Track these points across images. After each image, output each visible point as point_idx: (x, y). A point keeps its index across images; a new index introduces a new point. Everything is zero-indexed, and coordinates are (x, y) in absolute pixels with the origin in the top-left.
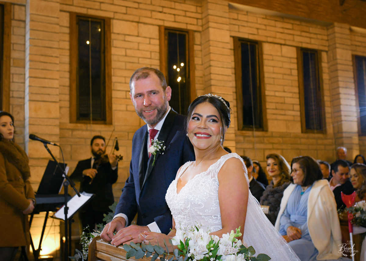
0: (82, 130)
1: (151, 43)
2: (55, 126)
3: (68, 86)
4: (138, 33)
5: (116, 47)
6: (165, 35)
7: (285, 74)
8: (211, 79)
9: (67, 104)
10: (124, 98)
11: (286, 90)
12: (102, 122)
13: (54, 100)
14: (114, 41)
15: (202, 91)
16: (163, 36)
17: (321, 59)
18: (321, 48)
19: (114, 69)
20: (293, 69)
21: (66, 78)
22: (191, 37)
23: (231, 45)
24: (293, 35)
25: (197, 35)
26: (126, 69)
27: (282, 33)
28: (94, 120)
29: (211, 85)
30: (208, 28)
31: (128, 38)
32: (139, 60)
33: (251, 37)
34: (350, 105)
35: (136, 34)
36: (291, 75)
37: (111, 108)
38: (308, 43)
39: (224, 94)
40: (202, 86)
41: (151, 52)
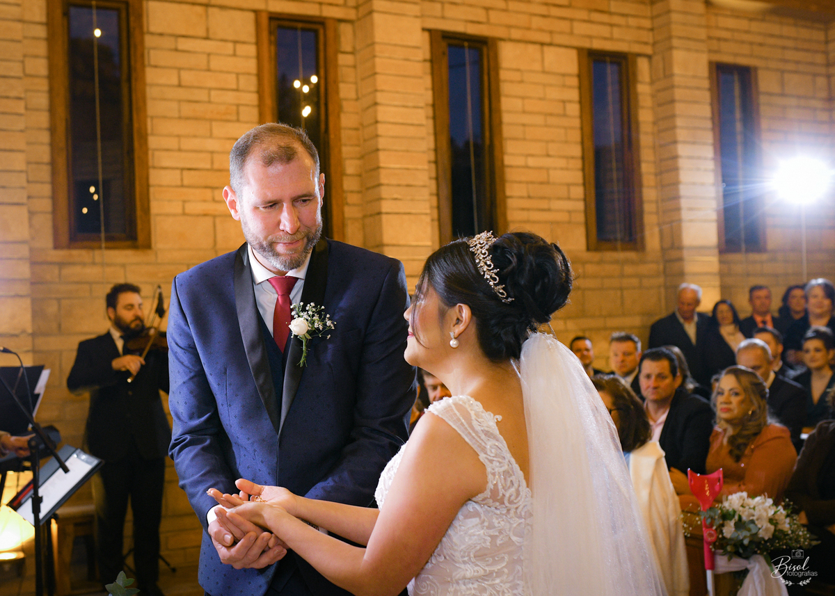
0: (84, 264)
1: (238, 53)
2: (20, 259)
3: (47, 164)
4: (207, 30)
5: (156, 67)
6: (270, 33)
7: (551, 115)
8: (377, 136)
9: (46, 205)
10: (177, 186)
11: (551, 153)
12: (129, 243)
13: (15, 200)
14: (152, 52)
15: (357, 162)
16: (265, 34)
17: (635, 74)
18: (636, 49)
19: (152, 118)
20: (570, 101)
21: (42, 144)
22: (330, 34)
23: (425, 53)
24: (571, 20)
25: (346, 30)
26: (180, 118)
27: (544, 16)
28: (108, 239)
29: (378, 150)
30: (371, 12)
31: (183, 44)
32: (209, 95)
33: (472, 30)
34: (703, 184)
35: (202, 33)
36: (565, 115)
37: (147, 210)
38: (605, 39)
39: (408, 169)
40: (357, 149)
41: (238, 74)
